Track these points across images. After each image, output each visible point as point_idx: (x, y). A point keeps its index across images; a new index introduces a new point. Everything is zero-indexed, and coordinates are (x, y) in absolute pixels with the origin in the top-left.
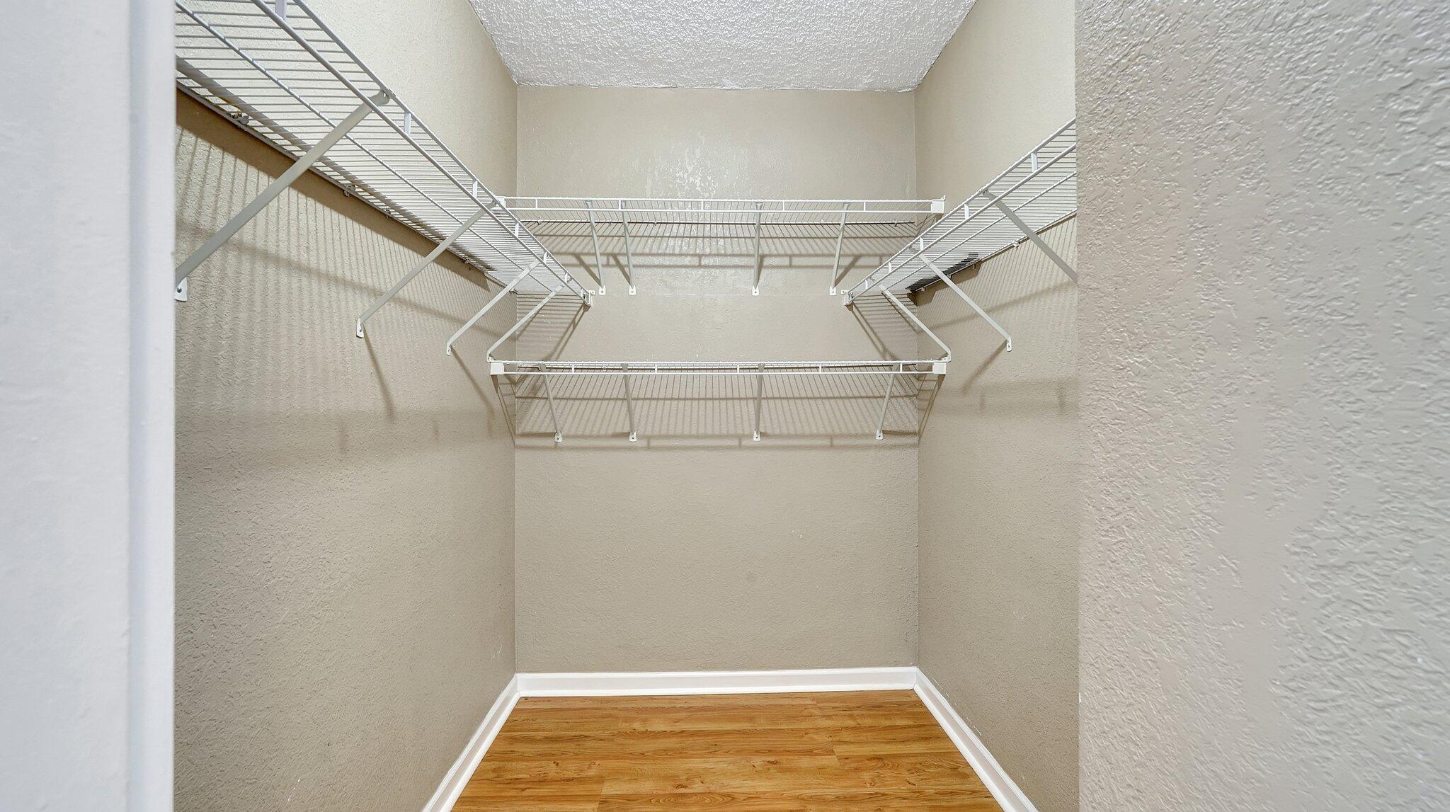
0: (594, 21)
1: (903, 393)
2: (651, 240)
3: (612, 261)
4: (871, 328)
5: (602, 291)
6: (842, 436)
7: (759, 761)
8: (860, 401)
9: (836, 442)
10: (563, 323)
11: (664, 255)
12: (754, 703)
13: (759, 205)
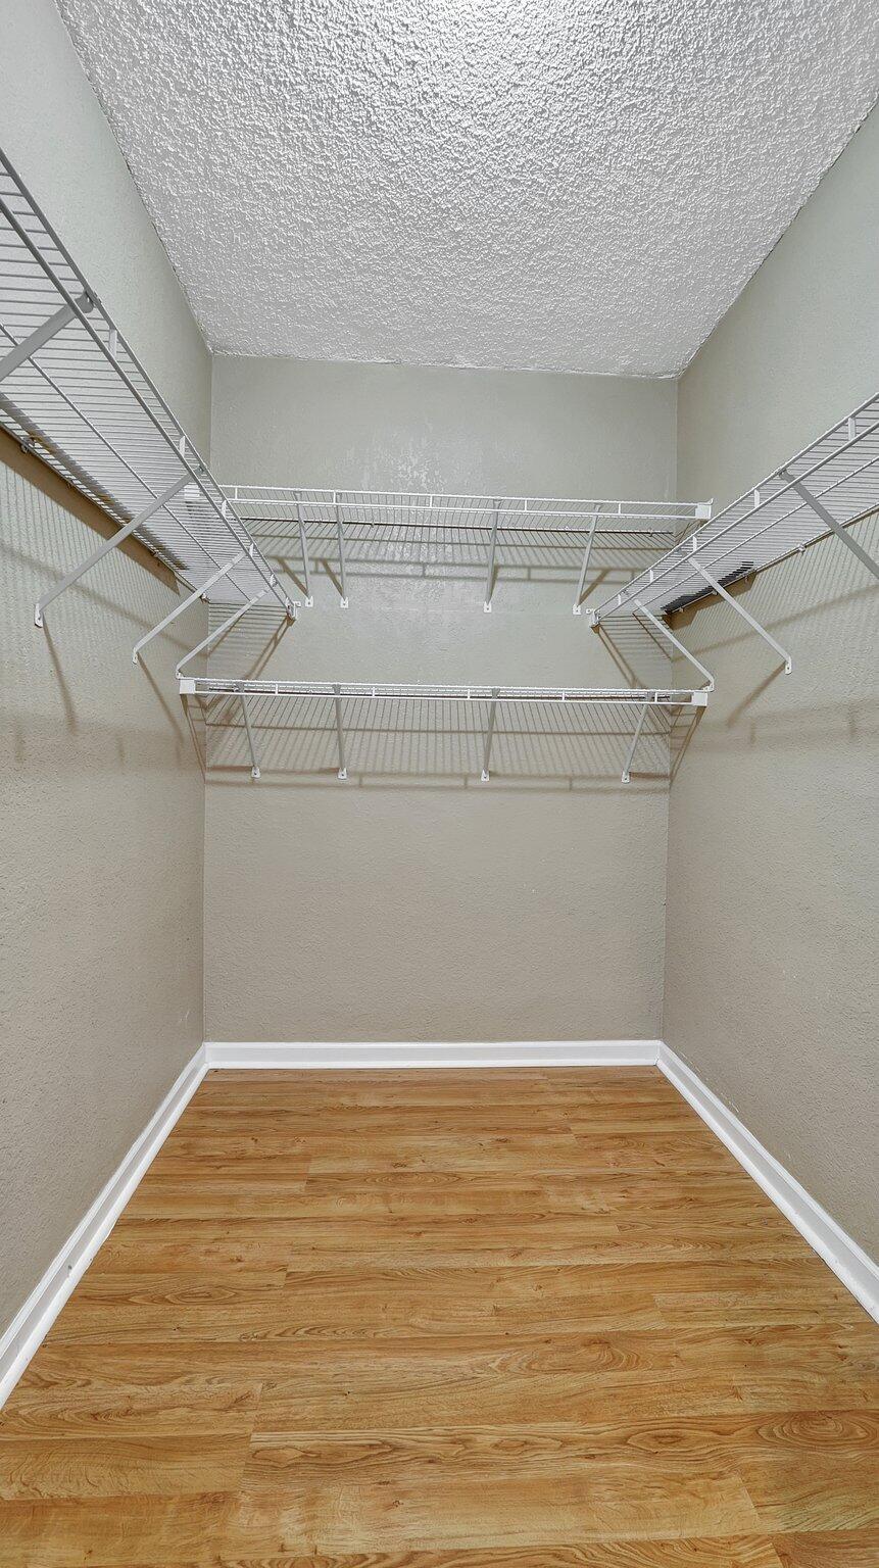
0: (308, 273)
1: (653, 730)
2: (367, 544)
3: (321, 568)
4: (619, 653)
5: (310, 602)
6: (583, 777)
7: (486, 1139)
8: (604, 738)
9: (576, 784)
10: (263, 638)
11: (383, 562)
12: (478, 1078)
13: (497, 503)
